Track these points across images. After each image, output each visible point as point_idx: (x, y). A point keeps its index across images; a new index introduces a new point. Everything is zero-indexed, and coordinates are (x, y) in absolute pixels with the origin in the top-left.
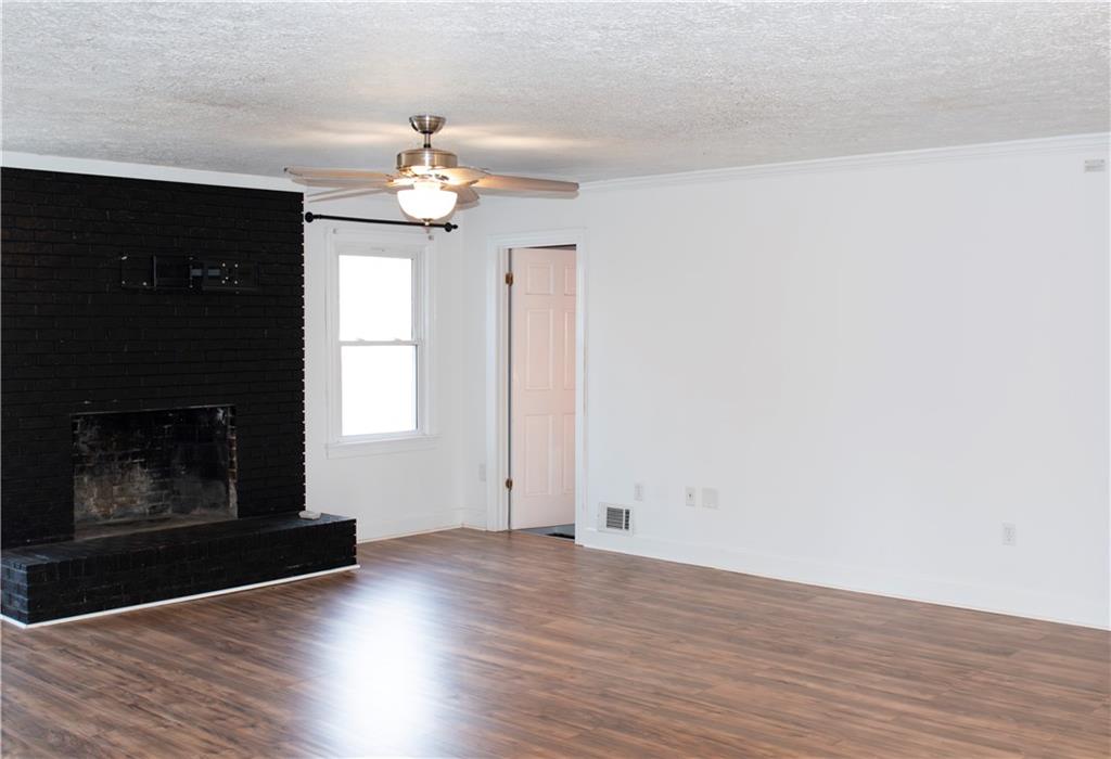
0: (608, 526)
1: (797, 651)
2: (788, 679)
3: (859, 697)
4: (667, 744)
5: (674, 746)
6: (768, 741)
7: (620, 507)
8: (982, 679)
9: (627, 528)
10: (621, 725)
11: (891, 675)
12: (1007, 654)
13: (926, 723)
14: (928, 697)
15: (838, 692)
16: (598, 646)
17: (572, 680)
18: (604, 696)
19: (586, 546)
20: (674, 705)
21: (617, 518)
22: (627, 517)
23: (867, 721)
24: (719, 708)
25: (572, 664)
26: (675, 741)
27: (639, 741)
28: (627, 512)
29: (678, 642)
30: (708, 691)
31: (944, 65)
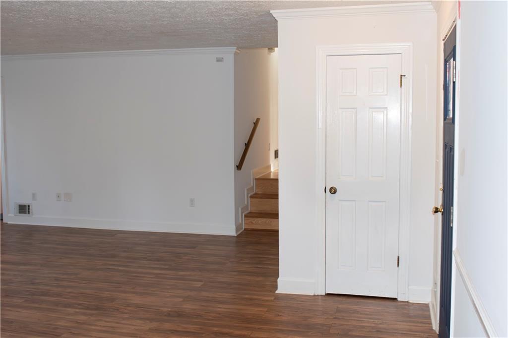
0: (19, 213)
1: (114, 256)
2: (111, 267)
3: (140, 270)
4: (66, 298)
5: (68, 298)
6: (107, 291)
7: (25, 204)
8: (186, 258)
9: (29, 213)
10: (44, 294)
11: (151, 260)
12: (194, 248)
13: (167, 276)
14: (167, 267)
15: (132, 269)
16: (24, 264)
17: (16, 280)
18: (33, 284)
19: (9, 223)
20: (65, 283)
21: (24, 209)
22: (29, 208)
23: (145, 279)
24: (84, 282)
25: (16, 273)
26: (68, 297)
27: (53, 299)
28: (29, 206)
29: (61, 259)
30: (78, 276)
31: (167, 21)
